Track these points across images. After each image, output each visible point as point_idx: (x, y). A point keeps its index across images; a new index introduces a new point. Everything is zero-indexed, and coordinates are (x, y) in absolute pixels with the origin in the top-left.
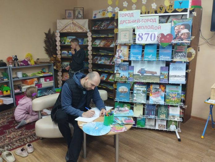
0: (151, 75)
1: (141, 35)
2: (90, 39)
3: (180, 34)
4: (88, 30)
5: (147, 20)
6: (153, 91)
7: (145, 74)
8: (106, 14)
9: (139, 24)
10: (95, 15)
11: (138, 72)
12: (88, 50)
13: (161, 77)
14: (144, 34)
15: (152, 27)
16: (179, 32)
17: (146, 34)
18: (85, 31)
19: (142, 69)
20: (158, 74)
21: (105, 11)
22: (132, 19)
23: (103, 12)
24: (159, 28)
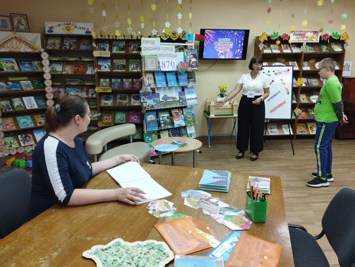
0: (172, 100)
1: (163, 62)
2: (46, 62)
3: (191, 62)
4: (42, 50)
5: (167, 49)
6: (175, 115)
7: (168, 100)
8: (72, 30)
9: (161, 52)
10: (51, 28)
11: (162, 99)
12: (45, 80)
13: (180, 101)
14: (165, 61)
15: (170, 56)
16: (190, 60)
17: (167, 61)
18: (37, 51)
19: (165, 96)
20: (178, 99)
21: (70, 26)
22: (153, 46)
23: (65, 26)
24: (176, 56)
